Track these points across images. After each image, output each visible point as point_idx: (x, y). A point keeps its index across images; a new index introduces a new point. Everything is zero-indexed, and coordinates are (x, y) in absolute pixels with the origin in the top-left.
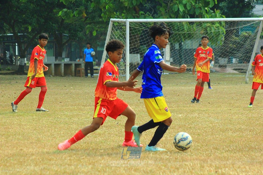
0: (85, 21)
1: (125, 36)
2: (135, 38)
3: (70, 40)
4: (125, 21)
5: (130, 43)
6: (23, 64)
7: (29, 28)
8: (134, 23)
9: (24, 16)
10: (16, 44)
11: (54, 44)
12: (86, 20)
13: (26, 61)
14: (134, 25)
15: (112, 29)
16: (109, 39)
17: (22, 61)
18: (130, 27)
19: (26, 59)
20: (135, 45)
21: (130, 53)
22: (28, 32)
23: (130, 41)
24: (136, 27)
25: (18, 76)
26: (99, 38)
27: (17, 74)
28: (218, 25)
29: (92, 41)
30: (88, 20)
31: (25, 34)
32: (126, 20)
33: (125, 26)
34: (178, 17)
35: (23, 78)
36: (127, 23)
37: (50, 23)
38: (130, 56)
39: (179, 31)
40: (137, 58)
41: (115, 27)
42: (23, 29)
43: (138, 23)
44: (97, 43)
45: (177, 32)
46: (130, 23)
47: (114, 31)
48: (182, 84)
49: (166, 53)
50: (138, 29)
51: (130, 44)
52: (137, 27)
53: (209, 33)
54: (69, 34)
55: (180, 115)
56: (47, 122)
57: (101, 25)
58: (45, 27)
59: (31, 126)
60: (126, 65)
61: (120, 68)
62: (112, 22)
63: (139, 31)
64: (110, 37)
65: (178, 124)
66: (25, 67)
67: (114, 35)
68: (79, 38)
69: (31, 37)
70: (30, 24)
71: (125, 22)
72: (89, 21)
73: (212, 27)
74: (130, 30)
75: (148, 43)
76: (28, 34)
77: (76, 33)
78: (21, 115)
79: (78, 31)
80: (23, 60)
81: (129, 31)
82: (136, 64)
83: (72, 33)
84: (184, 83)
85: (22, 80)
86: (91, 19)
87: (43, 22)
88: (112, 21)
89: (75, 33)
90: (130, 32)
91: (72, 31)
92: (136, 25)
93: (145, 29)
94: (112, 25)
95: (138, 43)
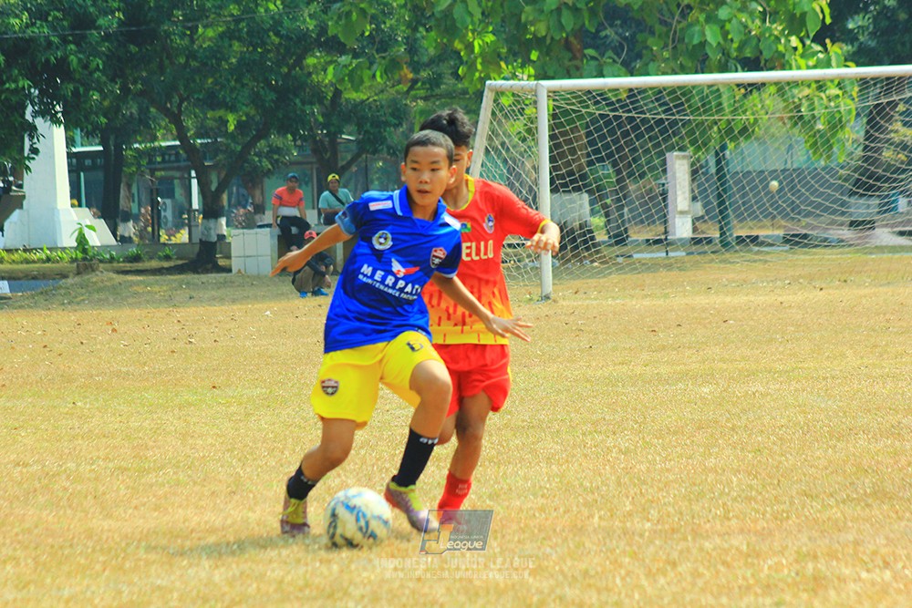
0: (408, 92)
1: (534, 134)
2: (569, 142)
3: (364, 156)
4: (534, 88)
5: (552, 159)
6: (214, 239)
7: (228, 121)
8: (565, 91)
9: (212, 83)
10: (193, 174)
11: (312, 169)
12: (411, 88)
13: (225, 227)
14: (562, 99)
15: (493, 115)
16: (484, 147)
17: (210, 229)
18: (551, 108)
19: (223, 221)
20: (568, 164)
21: (554, 190)
22: (226, 134)
23: (551, 151)
24: (568, 107)
25: (196, 276)
27: (195, 271)
28: (834, 91)
30: (418, 89)
31: (219, 140)
32: (536, 85)
33: (536, 103)
34: (705, 69)
35: (212, 283)
36: (539, 94)
37: (295, 104)
38: (551, 199)
39: (712, 115)
40: (581, 206)
41: (502, 110)
42: (210, 123)
43: (574, 92)
45: (703, 117)
46: (549, 92)
47: (500, 123)
49: (678, 186)
50: (574, 111)
51: (550, 163)
52: (573, 104)
53: (806, 119)
54: (360, 134)
55: (706, 390)
56: (274, 424)
58: (281, 116)
59: (218, 439)
62: (490, 93)
63: (581, 117)
64: (485, 143)
65: (693, 419)
66: (218, 245)
67: (497, 135)
68: (389, 148)
69: (239, 148)
70: (232, 108)
71: (535, 92)
72: (422, 91)
73: (816, 99)
74: (552, 117)
75: (610, 155)
76: (230, 141)
77: (380, 132)
78: (190, 404)
79: (387, 124)
80: (212, 223)
81: (547, 121)
82: (577, 224)
83: (366, 132)
84: (734, 283)
85: (208, 289)
86: (428, 86)
87: (272, 101)
88: (491, 90)
89: (377, 130)
91: (369, 125)
92: (569, 99)
93: (598, 112)
94: (491, 103)
95: (579, 159)
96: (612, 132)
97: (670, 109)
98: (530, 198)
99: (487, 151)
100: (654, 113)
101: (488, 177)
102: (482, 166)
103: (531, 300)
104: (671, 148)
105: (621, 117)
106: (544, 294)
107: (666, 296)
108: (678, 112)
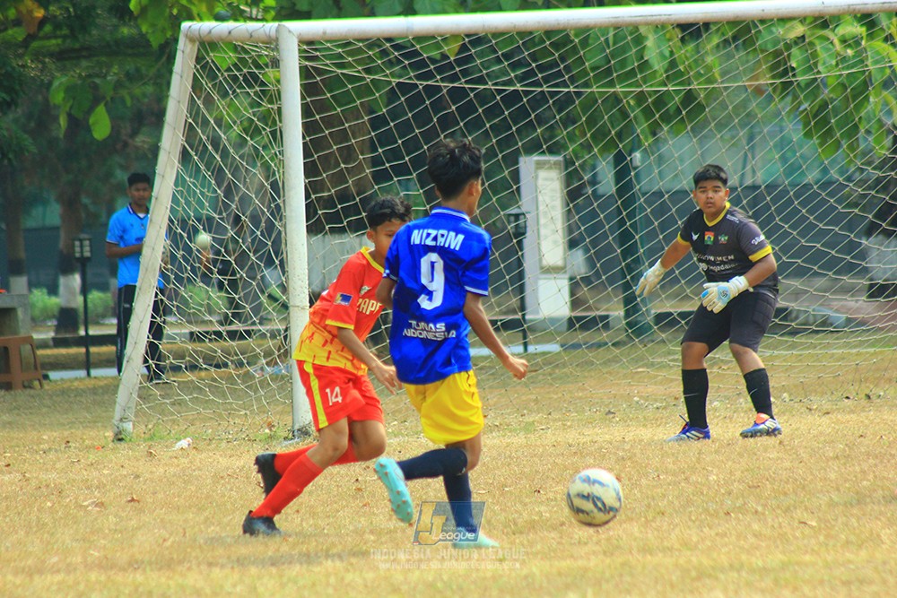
1: (274, 122)
2: (343, 137)
4: (273, 34)
5: (310, 170)
8: (331, 41)
14: (327, 57)
15: (196, 86)
16: (179, 148)
18: (305, 73)
20: (340, 178)
21: (314, 228)
23: (307, 154)
24: (339, 71)
26: (126, 144)
29: (84, 163)
32: (278, 29)
33: (275, 63)
36: (283, 45)
38: (309, 244)
39: (611, 84)
41: (212, 76)
43: (350, 43)
44: (109, 175)
45: (595, 89)
46: (302, 42)
47: (209, 101)
48: (639, 407)
49: (542, 221)
50: (352, 79)
51: (306, 176)
52: (349, 65)
57: (130, 66)
60: (291, 303)
61: (254, 323)
62: (189, 46)
63: (363, 90)
64: (181, 140)
67: (205, 123)
71: (273, 43)
72: (54, 41)
74: (308, 89)
75: (419, 162)
81: (299, 97)
84: (656, 401)
86: (65, 31)
88: (191, 39)
90: (303, 98)
92: (340, 56)
93: (395, 81)
94: (192, 63)
95: (360, 168)
96: (422, 118)
97: (531, 73)
98: (270, 243)
99: (185, 156)
100: (501, 80)
101: (188, 203)
102: (176, 184)
103: (271, 437)
104: (533, 148)
105: (439, 89)
106: (297, 427)
107: (528, 428)
108: (546, 80)
